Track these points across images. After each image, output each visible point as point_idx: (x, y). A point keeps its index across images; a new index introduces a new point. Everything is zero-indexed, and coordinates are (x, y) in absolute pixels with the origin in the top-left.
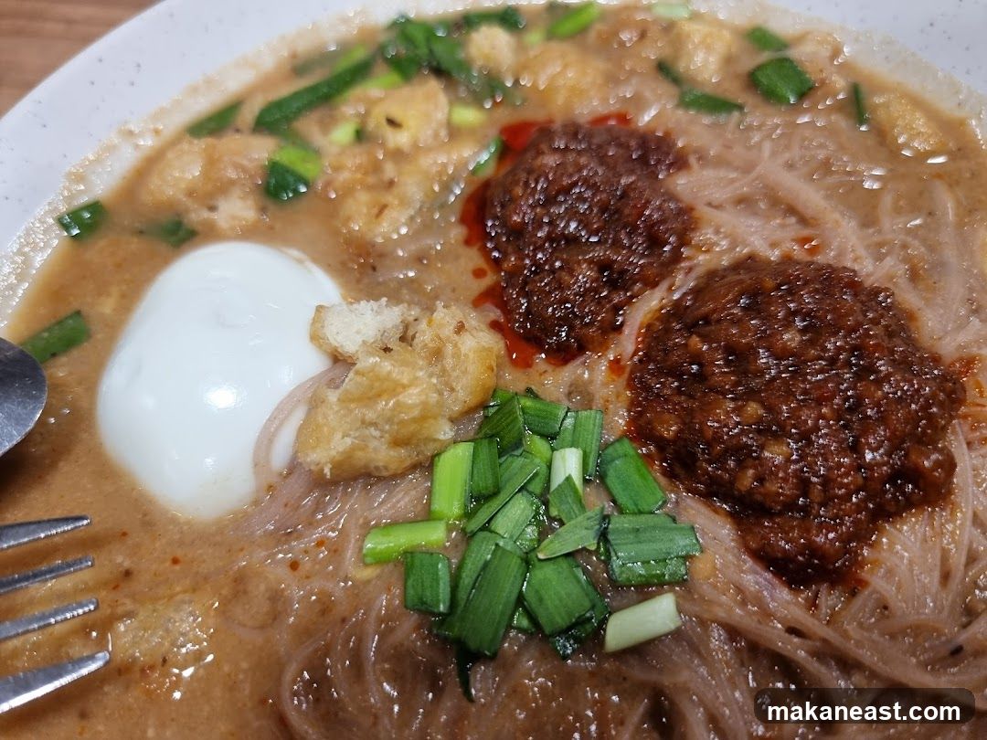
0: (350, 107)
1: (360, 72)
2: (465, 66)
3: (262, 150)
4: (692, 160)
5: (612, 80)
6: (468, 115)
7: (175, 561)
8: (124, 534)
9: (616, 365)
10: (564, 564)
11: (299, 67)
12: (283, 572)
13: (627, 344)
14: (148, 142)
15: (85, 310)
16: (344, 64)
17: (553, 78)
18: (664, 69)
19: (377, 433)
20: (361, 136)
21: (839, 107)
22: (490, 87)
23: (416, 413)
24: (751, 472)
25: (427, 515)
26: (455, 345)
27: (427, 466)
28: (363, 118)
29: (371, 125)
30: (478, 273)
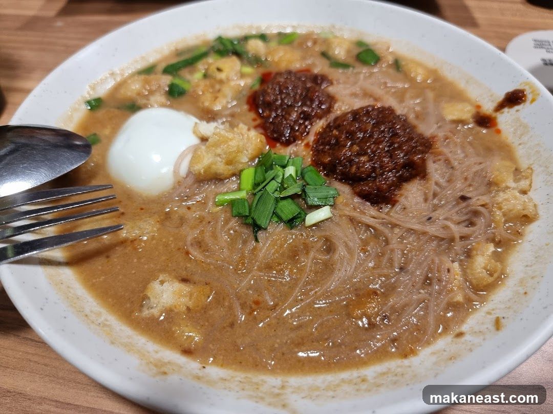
0: (201, 66)
1: (204, 55)
2: (247, 53)
3: (166, 80)
4: (335, 82)
5: (304, 58)
6: (248, 70)
7: (142, 209)
8: (120, 202)
9: (307, 145)
10: (290, 200)
11: (178, 53)
12: (185, 210)
13: (311, 138)
14: (119, 79)
15: (98, 133)
16: (197, 53)
17: (281, 57)
18: (324, 55)
19: (220, 160)
20: (205, 76)
21: (389, 66)
22: (256, 61)
23: (235, 149)
24: (355, 166)
25: (239, 189)
26: (248, 135)
27: (238, 174)
28: (207, 70)
29: (210, 72)
30: (254, 120)
